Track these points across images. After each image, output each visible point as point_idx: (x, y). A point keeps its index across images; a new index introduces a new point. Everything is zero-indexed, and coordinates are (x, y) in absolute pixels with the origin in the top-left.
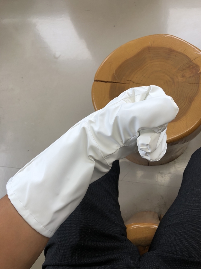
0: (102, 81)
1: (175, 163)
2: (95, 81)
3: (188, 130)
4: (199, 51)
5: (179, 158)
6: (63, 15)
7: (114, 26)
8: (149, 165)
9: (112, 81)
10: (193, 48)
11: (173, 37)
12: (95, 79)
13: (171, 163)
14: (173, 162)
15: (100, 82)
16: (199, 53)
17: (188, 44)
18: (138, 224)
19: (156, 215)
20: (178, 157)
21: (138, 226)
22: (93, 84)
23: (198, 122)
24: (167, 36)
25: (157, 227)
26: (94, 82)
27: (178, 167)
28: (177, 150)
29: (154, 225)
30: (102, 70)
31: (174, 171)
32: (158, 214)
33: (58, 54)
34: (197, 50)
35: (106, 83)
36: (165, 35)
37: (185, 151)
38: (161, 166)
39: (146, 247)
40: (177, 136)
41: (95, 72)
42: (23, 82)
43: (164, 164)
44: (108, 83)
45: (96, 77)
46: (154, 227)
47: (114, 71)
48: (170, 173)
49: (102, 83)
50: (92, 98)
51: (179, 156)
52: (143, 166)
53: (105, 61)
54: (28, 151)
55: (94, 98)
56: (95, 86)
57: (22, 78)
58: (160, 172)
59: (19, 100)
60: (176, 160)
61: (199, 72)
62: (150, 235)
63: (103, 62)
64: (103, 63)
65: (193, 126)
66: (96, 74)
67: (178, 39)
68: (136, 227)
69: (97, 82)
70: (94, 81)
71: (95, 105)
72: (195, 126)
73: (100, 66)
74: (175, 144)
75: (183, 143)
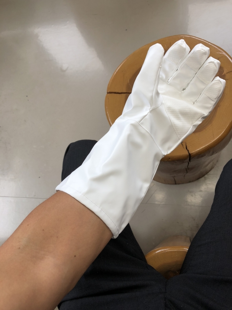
0: (115, 93)
1: (205, 179)
2: (108, 93)
3: (215, 140)
4: (222, 51)
5: (210, 173)
6: (68, 22)
7: (126, 30)
8: (176, 184)
9: (127, 92)
10: (215, 48)
11: (191, 37)
12: (107, 91)
13: (201, 179)
14: (203, 178)
15: (114, 94)
16: (222, 53)
17: (209, 43)
18: (166, 248)
19: (188, 239)
20: (208, 173)
21: (167, 250)
22: (106, 97)
23: (226, 129)
24: (184, 37)
25: (188, 249)
26: (107, 95)
27: (209, 184)
28: (206, 163)
29: (184, 247)
30: (114, 80)
31: (205, 188)
32: (190, 238)
33: (65, 66)
34: (219, 50)
35: (120, 95)
36: (182, 36)
37: (215, 165)
38: (190, 183)
39: (176, 272)
40: (203, 147)
41: (108, 83)
42: (28, 100)
43: (193, 181)
44: (122, 94)
45: (108, 88)
46: (185, 250)
47: (129, 80)
48: (201, 191)
49: (116, 94)
50: (106, 112)
51: (209, 171)
52: (169, 185)
53: (117, 70)
54: (39, 177)
55: (108, 112)
56: (108, 99)
57: (27, 96)
58: (189, 191)
59: (25, 121)
60: (206, 176)
61: (223, 74)
62: (180, 259)
63: (115, 71)
64: (115, 73)
65: (220, 135)
66: (109, 85)
67: (197, 40)
68: (165, 251)
69: (110, 94)
70: (106, 93)
71: (110, 119)
72: (222, 134)
73: (113, 76)
74: (202, 156)
75: (211, 156)
